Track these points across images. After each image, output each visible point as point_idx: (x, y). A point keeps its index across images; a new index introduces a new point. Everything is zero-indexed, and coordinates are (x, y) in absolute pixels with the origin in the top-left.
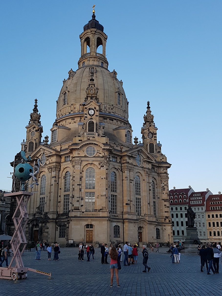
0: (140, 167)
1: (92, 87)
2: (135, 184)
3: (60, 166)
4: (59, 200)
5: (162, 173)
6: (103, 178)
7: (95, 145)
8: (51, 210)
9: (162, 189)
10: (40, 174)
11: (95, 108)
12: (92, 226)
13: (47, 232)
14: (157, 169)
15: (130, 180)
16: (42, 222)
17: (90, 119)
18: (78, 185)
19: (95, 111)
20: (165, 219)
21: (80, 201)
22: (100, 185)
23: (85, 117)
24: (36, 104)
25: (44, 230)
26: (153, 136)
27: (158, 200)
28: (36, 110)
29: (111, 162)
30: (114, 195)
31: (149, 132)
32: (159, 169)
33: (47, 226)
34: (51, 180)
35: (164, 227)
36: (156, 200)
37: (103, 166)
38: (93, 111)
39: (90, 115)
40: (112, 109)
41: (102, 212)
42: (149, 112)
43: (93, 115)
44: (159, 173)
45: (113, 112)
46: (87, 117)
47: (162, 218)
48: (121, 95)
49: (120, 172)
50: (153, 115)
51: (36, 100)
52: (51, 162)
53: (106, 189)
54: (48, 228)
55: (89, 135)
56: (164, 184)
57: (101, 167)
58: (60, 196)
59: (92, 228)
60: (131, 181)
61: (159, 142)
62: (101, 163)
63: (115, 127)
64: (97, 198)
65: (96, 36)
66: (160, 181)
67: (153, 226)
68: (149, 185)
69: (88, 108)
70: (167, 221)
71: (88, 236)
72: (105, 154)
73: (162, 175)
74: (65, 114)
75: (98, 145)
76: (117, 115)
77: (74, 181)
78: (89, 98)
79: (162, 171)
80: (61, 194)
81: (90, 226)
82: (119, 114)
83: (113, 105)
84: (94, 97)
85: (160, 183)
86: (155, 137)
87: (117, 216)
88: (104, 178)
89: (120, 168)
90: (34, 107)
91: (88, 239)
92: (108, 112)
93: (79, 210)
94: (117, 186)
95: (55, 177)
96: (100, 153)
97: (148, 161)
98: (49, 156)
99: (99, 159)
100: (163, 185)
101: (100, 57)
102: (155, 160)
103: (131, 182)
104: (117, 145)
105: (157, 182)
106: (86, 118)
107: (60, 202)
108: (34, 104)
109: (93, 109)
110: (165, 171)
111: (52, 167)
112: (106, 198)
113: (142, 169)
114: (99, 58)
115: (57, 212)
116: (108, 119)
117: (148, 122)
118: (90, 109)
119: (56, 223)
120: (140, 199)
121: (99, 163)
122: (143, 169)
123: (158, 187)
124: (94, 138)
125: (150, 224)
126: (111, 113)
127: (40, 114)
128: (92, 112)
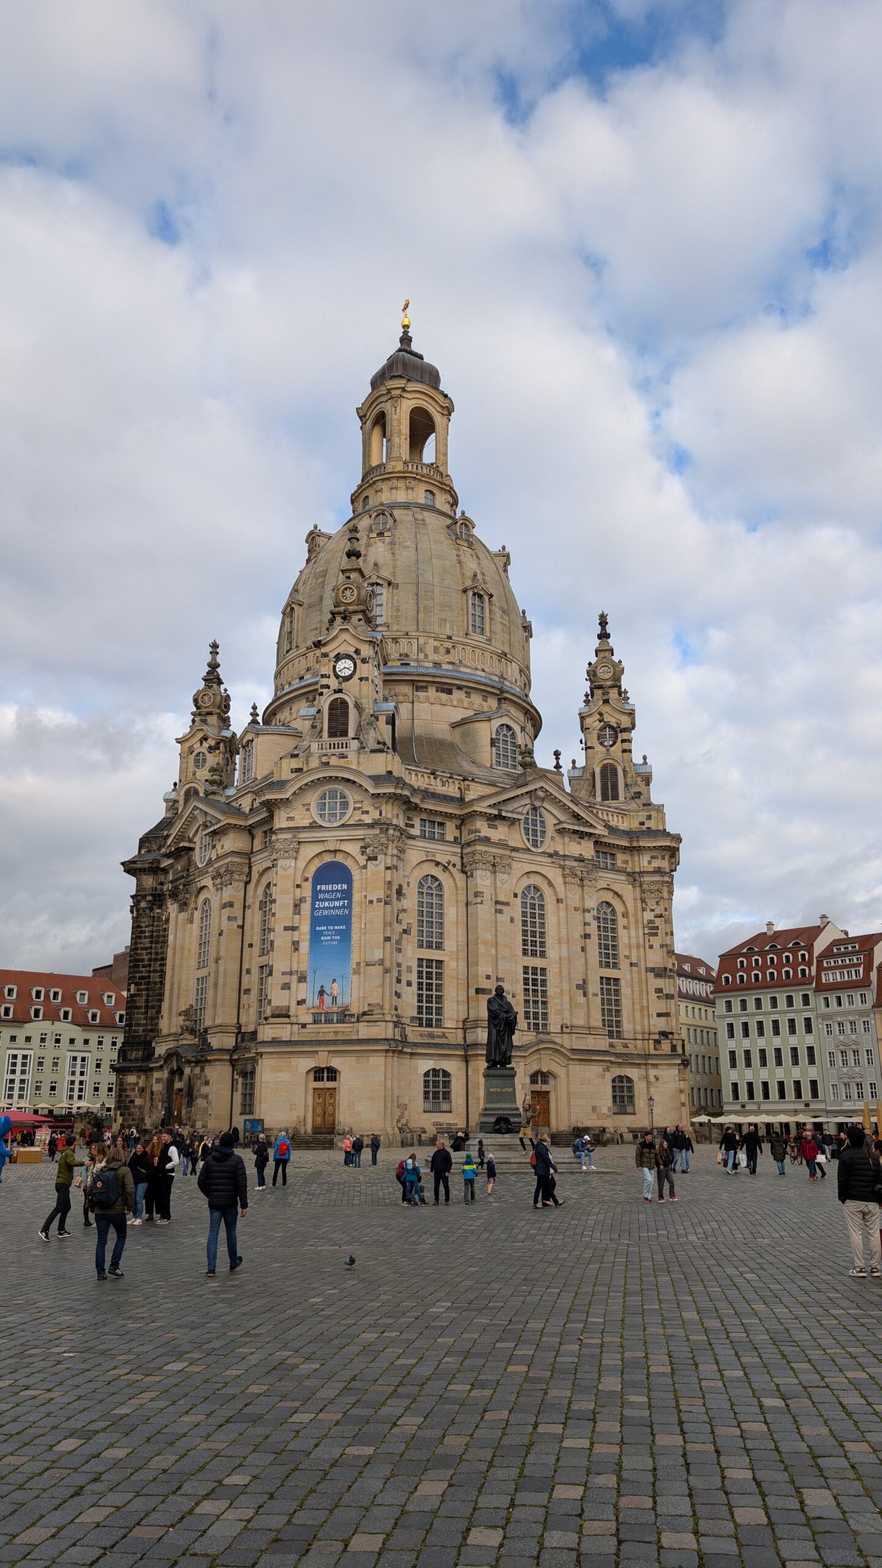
0: (544, 853)
1: (348, 578)
2: (518, 918)
3: (250, 867)
4: (243, 987)
5: (644, 872)
6: (375, 901)
7: (346, 784)
8: (218, 1021)
9: (647, 931)
10: (197, 896)
11: (357, 652)
12: (335, 1072)
13: (206, 1097)
14: (627, 857)
15: (497, 902)
16: (193, 1062)
17: (336, 692)
18: (286, 928)
19: (358, 662)
20: (657, 1042)
21: (294, 986)
22: (363, 926)
23: (323, 687)
24: (214, 659)
25: (199, 1090)
26: (617, 738)
27: (631, 973)
28: (213, 678)
29: (410, 842)
30: (432, 960)
31: (602, 723)
32: (636, 859)
33: (206, 1077)
34: (220, 915)
35: (652, 1072)
36: (623, 973)
37: (375, 859)
38: (348, 663)
39: (337, 676)
40: (448, 652)
41: (368, 1022)
42: (604, 651)
43: (347, 679)
44: (635, 873)
45: (452, 663)
46: (328, 687)
47: (646, 1036)
48: (486, 598)
49: (460, 877)
50: (620, 662)
51: (215, 646)
52: (220, 852)
53: (387, 939)
54: (207, 1083)
55: (328, 750)
56: (657, 912)
57: (367, 860)
58: (248, 972)
59: (335, 1080)
60: (499, 907)
61: (645, 758)
62: (369, 846)
63: (458, 715)
64: (356, 972)
65: (407, 406)
66: (639, 902)
67: (597, 1069)
68: (584, 918)
69: (332, 655)
70: (666, 1047)
71: (319, 1110)
72: (384, 814)
73: (647, 879)
74: (290, 684)
75: (354, 782)
76: (468, 670)
77: (274, 915)
78: (339, 619)
79: (646, 864)
80: (250, 964)
81: (328, 1073)
82: (477, 669)
83: (450, 638)
84: (355, 612)
85: (639, 909)
86: (623, 741)
87: (444, 1036)
88: (379, 900)
89: (457, 860)
90: (208, 669)
91: (319, 1119)
92: (431, 665)
93: (289, 1017)
94: (446, 926)
95: (231, 905)
96: (363, 813)
97: (575, 832)
98: (214, 833)
99: (360, 833)
100: (649, 916)
101: (417, 474)
102: (607, 826)
103: (500, 911)
104: (444, 779)
105: (626, 907)
106: (325, 691)
107: (247, 991)
108: (209, 658)
109: (349, 657)
110: (656, 864)
111: (222, 871)
112: (386, 971)
113: (549, 860)
114: (415, 478)
115: (240, 1027)
116: (432, 692)
117: (600, 687)
118: (338, 658)
119: (233, 1063)
120: (543, 970)
121: (362, 847)
122: (554, 860)
123: (632, 926)
124: (343, 758)
125: (580, 1060)
126: (444, 666)
127: (226, 690)
128: (345, 667)
